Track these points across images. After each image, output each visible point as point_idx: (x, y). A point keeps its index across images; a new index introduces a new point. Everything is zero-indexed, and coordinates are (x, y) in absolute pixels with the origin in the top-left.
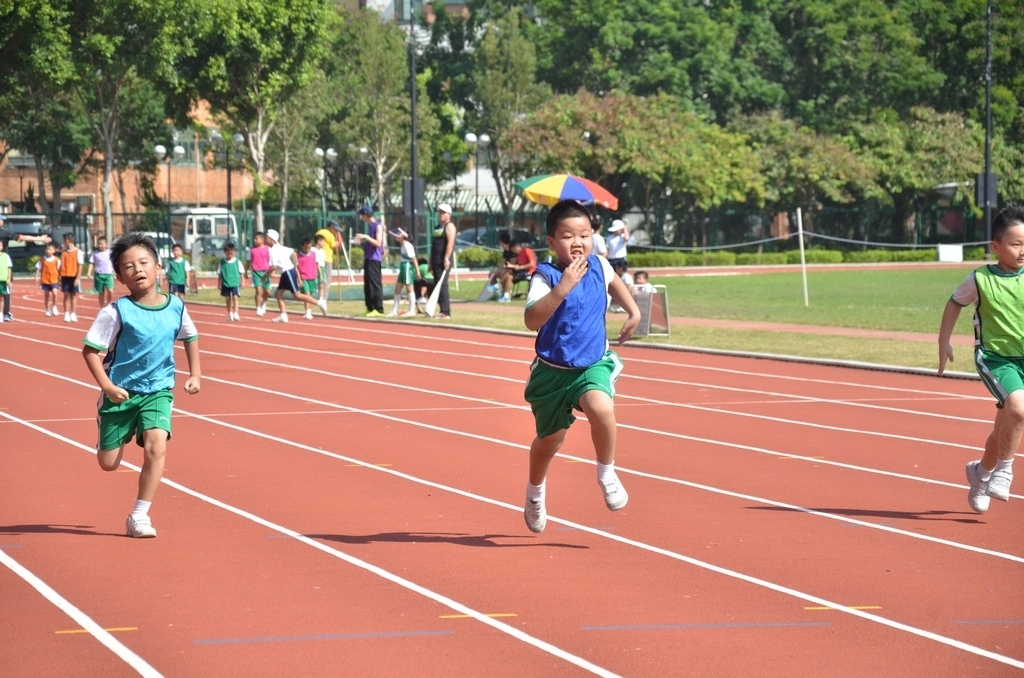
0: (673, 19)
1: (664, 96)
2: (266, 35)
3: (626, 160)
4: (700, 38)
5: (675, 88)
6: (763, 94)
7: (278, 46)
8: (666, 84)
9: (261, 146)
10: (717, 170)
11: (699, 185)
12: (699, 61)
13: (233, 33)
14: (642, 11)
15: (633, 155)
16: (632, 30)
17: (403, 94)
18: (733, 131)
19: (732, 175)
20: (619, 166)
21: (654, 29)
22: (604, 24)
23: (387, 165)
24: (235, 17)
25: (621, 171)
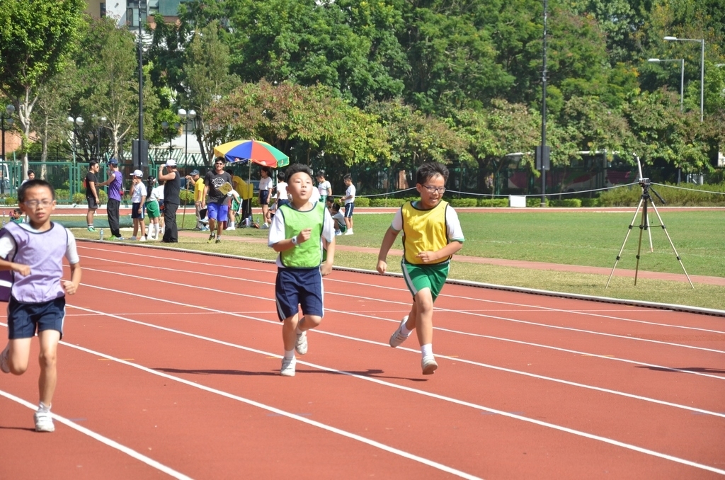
0: (328, 33)
1: (320, 86)
2: (32, 34)
3: (295, 130)
4: (346, 46)
5: (329, 81)
6: (390, 87)
7: (41, 42)
8: (322, 78)
9: (28, 114)
10: (357, 140)
11: (345, 150)
12: (346, 63)
13: (8, 33)
14: (305, 26)
15: (299, 127)
16: (298, 39)
17: (133, 79)
18: (369, 112)
19: (368, 143)
20: (288, 135)
21: (313, 39)
22: (278, 34)
23: (121, 130)
24: (9, 20)
25: (290, 138)
